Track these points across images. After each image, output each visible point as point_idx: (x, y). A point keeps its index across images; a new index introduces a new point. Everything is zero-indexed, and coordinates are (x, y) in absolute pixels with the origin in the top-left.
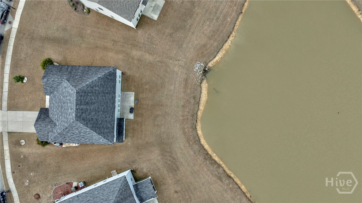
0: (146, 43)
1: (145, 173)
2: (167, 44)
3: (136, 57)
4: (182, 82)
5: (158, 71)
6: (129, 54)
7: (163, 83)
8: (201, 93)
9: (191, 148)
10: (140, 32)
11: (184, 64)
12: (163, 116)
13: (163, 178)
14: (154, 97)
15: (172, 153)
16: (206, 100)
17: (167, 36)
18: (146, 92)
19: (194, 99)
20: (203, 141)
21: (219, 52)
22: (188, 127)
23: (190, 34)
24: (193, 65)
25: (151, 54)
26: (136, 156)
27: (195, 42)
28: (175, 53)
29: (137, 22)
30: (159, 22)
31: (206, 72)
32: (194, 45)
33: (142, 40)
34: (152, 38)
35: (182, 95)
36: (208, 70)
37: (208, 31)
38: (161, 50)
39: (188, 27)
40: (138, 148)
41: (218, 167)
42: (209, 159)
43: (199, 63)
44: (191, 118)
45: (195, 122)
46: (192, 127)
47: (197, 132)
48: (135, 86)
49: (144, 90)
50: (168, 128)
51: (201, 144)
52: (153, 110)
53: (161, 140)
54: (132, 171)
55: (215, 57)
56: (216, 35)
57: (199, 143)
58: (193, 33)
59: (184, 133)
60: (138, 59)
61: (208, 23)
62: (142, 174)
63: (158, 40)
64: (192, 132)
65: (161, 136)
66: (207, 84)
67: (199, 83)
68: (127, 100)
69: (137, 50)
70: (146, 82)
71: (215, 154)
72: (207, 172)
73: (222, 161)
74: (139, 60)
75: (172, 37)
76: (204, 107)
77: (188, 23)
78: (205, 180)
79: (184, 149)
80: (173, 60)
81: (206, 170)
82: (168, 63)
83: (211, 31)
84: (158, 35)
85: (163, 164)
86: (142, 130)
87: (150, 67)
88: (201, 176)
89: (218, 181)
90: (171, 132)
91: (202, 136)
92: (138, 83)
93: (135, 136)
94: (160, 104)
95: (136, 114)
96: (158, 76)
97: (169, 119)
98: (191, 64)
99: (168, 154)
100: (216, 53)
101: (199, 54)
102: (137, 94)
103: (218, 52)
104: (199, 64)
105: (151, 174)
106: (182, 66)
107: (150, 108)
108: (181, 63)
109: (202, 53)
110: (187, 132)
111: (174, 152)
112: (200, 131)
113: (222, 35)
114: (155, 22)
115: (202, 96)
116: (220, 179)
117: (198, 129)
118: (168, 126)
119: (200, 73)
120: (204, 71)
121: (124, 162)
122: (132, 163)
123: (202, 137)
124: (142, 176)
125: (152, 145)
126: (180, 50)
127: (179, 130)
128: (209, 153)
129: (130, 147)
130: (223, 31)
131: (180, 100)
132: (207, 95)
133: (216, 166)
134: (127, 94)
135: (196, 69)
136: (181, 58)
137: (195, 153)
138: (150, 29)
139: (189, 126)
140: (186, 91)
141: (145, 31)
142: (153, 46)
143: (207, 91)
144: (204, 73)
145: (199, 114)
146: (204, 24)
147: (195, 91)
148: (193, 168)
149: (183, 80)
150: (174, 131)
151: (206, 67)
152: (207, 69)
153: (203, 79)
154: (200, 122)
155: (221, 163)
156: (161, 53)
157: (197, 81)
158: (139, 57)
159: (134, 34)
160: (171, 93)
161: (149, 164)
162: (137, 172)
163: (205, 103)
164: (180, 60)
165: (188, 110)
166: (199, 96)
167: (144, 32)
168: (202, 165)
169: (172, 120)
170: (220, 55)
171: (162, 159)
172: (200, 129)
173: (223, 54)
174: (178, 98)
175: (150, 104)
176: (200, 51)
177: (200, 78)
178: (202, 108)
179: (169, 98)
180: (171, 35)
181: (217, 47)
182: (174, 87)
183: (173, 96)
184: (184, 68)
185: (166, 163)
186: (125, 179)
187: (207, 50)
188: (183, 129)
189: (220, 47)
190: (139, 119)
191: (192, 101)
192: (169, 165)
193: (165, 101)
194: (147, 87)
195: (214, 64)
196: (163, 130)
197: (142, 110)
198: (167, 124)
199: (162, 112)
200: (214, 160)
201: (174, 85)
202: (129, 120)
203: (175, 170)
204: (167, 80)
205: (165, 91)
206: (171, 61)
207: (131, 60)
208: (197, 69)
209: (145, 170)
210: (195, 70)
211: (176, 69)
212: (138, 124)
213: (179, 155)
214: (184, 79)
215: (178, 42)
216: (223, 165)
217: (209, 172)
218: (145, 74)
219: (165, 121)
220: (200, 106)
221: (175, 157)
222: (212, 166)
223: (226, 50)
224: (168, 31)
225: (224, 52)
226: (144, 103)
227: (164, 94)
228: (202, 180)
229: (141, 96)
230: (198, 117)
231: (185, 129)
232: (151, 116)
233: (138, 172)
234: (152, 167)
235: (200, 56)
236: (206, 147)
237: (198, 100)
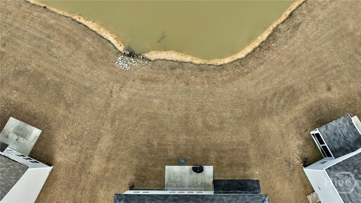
0: (79, 148)
1: (305, 142)
2: (83, 112)
3: (104, 165)
4: (147, 86)
5: (128, 125)
6: (97, 177)
7: (150, 116)
8: (165, 59)
9: (253, 70)
10: (59, 158)
11: (118, 84)
12: (204, 114)
13: (309, 110)
14: (173, 131)
15: (266, 98)
16: (177, 53)
17: (70, 113)
18: (165, 145)
19: (175, 69)
20: (241, 55)
21: (103, 35)
22: (221, 76)
23: (69, 76)
24: (120, 70)
25: (99, 138)
26: (278, 159)
27: (83, 67)
28: (98, 98)
29: (41, 163)
30: (46, 126)
31: (133, 54)
32: (89, 69)
33: (75, 154)
34: (72, 137)
35: (169, 86)
36: (129, 51)
37: (68, 49)
38: (93, 121)
39: (57, 79)
40: (264, 156)
41: (278, 31)
42: (268, 44)
43: (117, 62)
44: (206, 72)
45: (211, 66)
46: (220, 71)
47: (228, 64)
48: (155, 166)
49: (161, 149)
50: (225, 105)
51: (246, 57)
52: (196, 131)
53: (246, 116)
54: (305, 166)
55: (109, 41)
56: (74, 39)
57: (243, 60)
58: (68, 72)
59: (230, 80)
60: (107, 161)
61: (54, 50)
62: (308, 146)
63: (76, 127)
64: (228, 70)
65: (238, 117)
66: (152, 52)
67: (150, 62)
68: (179, 179)
69: (91, 163)
70: (148, 145)
71: (259, 38)
72: (289, 45)
74: (109, 159)
75: (73, 104)
76: (187, 56)
77: (51, 80)
78: (302, 47)
79: (257, 80)
80: (111, 101)
81: (286, 47)
82: (115, 110)
83: (67, 45)
84: (66, 126)
85: (287, 111)
86: (232, 150)
87: (121, 139)
88: (296, 52)
89: (300, 28)
90: (231, 101)
91: (232, 57)
92: (149, 159)
93: (243, 162)
94: (185, 120)
95: (204, 161)
96: (136, 126)
97: (210, 104)
98: (117, 73)
99: (269, 105)
100: (103, 40)
101: (103, 62)
102: (169, 160)
103: (101, 36)
104: (119, 62)
105: (306, 131)
106: (121, 87)
107: (193, 138)
108: (116, 87)
109: (101, 57)
110: (229, 77)
111: (264, 96)
112: (225, 59)
113: (75, 31)
114: (45, 132)
115: (170, 59)
116: (297, 26)
117: (222, 63)
118: (222, 106)
119: (133, 61)
120: (130, 57)
121: (291, 181)
122: (291, 166)
123: (233, 56)
124: (312, 147)
125: (255, 131)
126: (95, 91)
127: (227, 89)
128: (257, 45)
129: (264, 170)
130: (69, 30)
131: (177, 88)
132: (168, 52)
133: (278, 34)
134: (169, 179)
135: (127, 67)
136: (107, 89)
137: (262, 64)
138: (56, 140)
139: (219, 74)
140: (161, 81)
141: (58, 149)
142: (85, 135)
143: (162, 52)
144: (133, 56)
145: (198, 61)
146: (56, 56)
147: (162, 68)
148: (285, 64)
149: (143, 85)
150: (229, 96)
151: (124, 53)
152: (128, 53)
153: (143, 58)
154: (211, 61)
155: (271, 28)
156: (99, 121)
157: (146, 65)
158: (104, 160)
159: (62, 169)
160: (165, 104)
161: (289, 135)
162: (306, 156)
163: (181, 54)
164: (111, 90)
165: (193, 77)
166: (170, 62)
167: (60, 152)
168: (279, 53)
169: (212, 100)
170: (107, 35)
171: (277, 114)
172: (222, 60)
173: (105, 31)
174: (174, 91)
175: (185, 137)
176: (98, 60)
177: (141, 62)
178: (188, 59)
179: (175, 105)
180: (68, 106)
181: (93, 37)
182: (156, 98)
183: (171, 100)
184: (124, 84)
185: (284, 106)
187: (96, 51)
188: (224, 82)
189: (95, 35)
190: (213, 155)
191: (178, 71)
192: (286, 102)
193: (180, 112)
194: (156, 143)
195: (120, 42)
196: (229, 114)
197: (197, 151)
198: (219, 107)
199: (198, 117)
200: (268, 37)
201: (153, 99)
202: (216, 175)
203: (294, 91)
204: (144, 111)
205: (162, 112)
206: (111, 104)
207: (107, 175)
208: (127, 65)
209: (301, 142)
210: (129, 68)
211: (125, 96)
212: (221, 158)
213: (267, 87)
214: (142, 83)
215: (81, 93)
216: (275, 25)
217: (288, 42)
218: (132, 148)
219: (213, 111)
220: (185, 61)
221: (271, 93)
222: (277, 39)
223: (100, 28)
224: (61, 111)
225: (102, 29)
226: (184, 147)
227: (167, 115)
228: (303, 51)
229: (171, 154)
230: (203, 63)
231: (224, 80)
232: (205, 135)
233: (306, 155)
234: (294, 129)
235: (106, 61)
236: (249, 49)
237: (176, 64)
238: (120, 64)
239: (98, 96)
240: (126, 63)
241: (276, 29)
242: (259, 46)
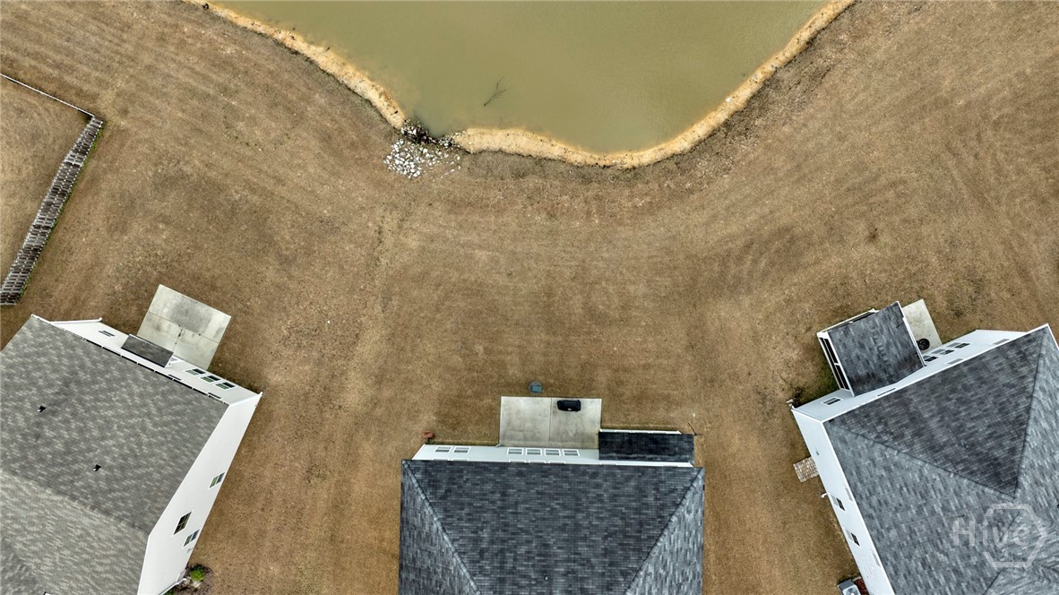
0: (315, 354)
1: (804, 354)
2: (319, 277)
3: (370, 392)
4: (460, 218)
5: (421, 308)
6: (356, 417)
7: (467, 289)
8: (501, 151)
9: (706, 186)
10: (275, 377)
11: (394, 213)
12: (587, 288)
13: (822, 284)
14: (517, 324)
15: (729, 252)
16: (530, 134)
17: (290, 277)
18: (500, 352)
19: (523, 176)
20: (681, 143)
21: (352, 86)
22: (631, 197)
23: (281, 190)
24: (399, 178)
25: (357, 335)
26: (741, 387)
27: (312, 171)
28: (352, 246)
29: (237, 386)
30: (240, 306)
31: (425, 134)
32: (326, 176)
33: (307, 368)
34: (297, 332)
35: (510, 219)
36: (416, 126)
37: (273, 125)
38: (342, 297)
39: (255, 199)
40: (712, 381)
41: (774, 86)
42: (747, 119)
43: (390, 157)
44: (596, 185)
45: (609, 171)
46: (630, 184)
47: (649, 165)
48: (478, 395)
49: (493, 362)
50: (635, 268)
51: (692, 150)
52: (567, 326)
53: (679, 294)
54: (797, 404)
55: (368, 102)
56: (285, 97)
57: (686, 157)
58: (279, 181)
59: (652, 209)
60: (376, 383)
61: (241, 125)
62: (809, 364)
63: (305, 309)
64: (648, 182)
65: (663, 295)
66: (470, 131)
67: (466, 158)
68: (529, 425)
69: (342, 388)
70: (463, 351)
71: (728, 100)
72: (795, 125)
73: (753, 71)
74: (380, 380)
75: (295, 258)
76: (554, 142)
77: (240, 199)
78: (825, 131)
79: (713, 209)
80: (381, 252)
81: (786, 129)
82: (391, 273)
83: (271, 114)
84: (285, 308)
85: (771, 286)
86: (644, 366)
87: (405, 338)
88: (810, 145)
89: (828, 83)
90: (649, 257)
91: (660, 147)
92: (466, 382)
93: (666, 392)
94: (545, 299)
95: (583, 388)
96: (438, 310)
97: (601, 264)
98: (392, 187)
99: (733, 270)
100: (353, 98)
101: (357, 156)
102: (508, 384)
103: (349, 89)
104: (393, 157)
105: (809, 329)
106: (402, 220)
107: (560, 339)
108: (390, 222)
109: (353, 145)
110: (648, 199)
111: (725, 248)
112: (642, 153)
113: (286, 76)
114: (239, 319)
115: (513, 149)
116: (819, 76)
117: (635, 162)
118: (628, 269)
119: (428, 155)
120: (419, 143)
121: (762, 433)
122: (768, 403)
123: (663, 145)
124: (816, 365)
125: (696, 327)
126: (343, 229)
127: (640, 229)
128: (723, 120)
129: (708, 410)
130: (271, 72)
131: (530, 225)
132: (508, 132)
133: (773, 94)
134: (509, 423)
135: (413, 171)
136: (370, 225)
137: (727, 170)
138: (264, 339)
139: (627, 192)
140: (493, 206)
141: (270, 357)
142: (326, 327)
143: (494, 131)
144: (427, 141)
145: (578, 156)
146: (246, 140)
147: (496, 172)
148: (780, 174)
149: (452, 217)
150: (645, 246)
151: (406, 133)
152: (415, 132)
153: (450, 145)
154: (609, 156)
155: (759, 76)
156: (355, 297)
157: (458, 164)
158: (370, 382)
159: (281, 399)
160: (502, 261)
161: (770, 338)
162: (801, 385)
163: (539, 138)
164: (380, 228)
165: (565, 197)
166: (512, 158)
167: (276, 363)
168: (771, 144)
169: (606, 255)
170: (361, 85)
171: (749, 291)
172: (635, 154)
173: (358, 74)
174: (521, 232)
175: (544, 336)
176: (346, 152)
177: (446, 156)
178: (555, 149)
179: (522, 265)
180: (286, 262)
181: (330, 92)
182: (480, 247)
183: (514, 253)
184: (409, 214)
185: (765, 274)
186: (838, 422)
187: (341, 131)
188: (637, 213)
189: (333, 84)
190: (603, 377)
191: (532, 182)
192: (772, 264)
193: (534, 281)
194: (481, 348)
195: (395, 103)
196: (641, 289)
197: (569, 367)
198: (621, 273)
199: (575, 294)
200: (749, 102)
201: (474, 250)
202: (607, 417)
203: (792, 241)
204: (455, 276)
205: (495, 281)
206: (381, 259)
207: (379, 412)
208: (413, 166)
209: (794, 355)
210: (418, 173)
211: (413, 242)
212: (620, 383)
213: (734, 228)
214: (450, 212)
215: (312, 234)
216: (769, 68)
217: (794, 118)
218: (430, 358)
219: (607, 280)
220: (550, 156)
221: (740, 243)
222: (771, 106)
223: (344, 64)
224: (271, 273)
225: (350, 69)
226: (542, 358)
227: (507, 287)
228: (825, 143)
229: (514, 372)
230: (592, 162)
231: (636, 207)
232: (589, 333)
233: (802, 382)
234: (782, 326)
235: (364, 154)
236: (700, 130)
237: (529, 163)
238: (397, 162)
239: (350, 241)
240: (412, 161)
241: (771, 82)
242: (727, 124)
